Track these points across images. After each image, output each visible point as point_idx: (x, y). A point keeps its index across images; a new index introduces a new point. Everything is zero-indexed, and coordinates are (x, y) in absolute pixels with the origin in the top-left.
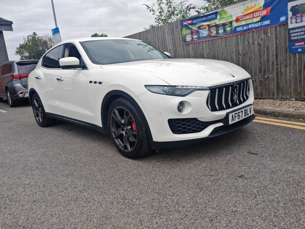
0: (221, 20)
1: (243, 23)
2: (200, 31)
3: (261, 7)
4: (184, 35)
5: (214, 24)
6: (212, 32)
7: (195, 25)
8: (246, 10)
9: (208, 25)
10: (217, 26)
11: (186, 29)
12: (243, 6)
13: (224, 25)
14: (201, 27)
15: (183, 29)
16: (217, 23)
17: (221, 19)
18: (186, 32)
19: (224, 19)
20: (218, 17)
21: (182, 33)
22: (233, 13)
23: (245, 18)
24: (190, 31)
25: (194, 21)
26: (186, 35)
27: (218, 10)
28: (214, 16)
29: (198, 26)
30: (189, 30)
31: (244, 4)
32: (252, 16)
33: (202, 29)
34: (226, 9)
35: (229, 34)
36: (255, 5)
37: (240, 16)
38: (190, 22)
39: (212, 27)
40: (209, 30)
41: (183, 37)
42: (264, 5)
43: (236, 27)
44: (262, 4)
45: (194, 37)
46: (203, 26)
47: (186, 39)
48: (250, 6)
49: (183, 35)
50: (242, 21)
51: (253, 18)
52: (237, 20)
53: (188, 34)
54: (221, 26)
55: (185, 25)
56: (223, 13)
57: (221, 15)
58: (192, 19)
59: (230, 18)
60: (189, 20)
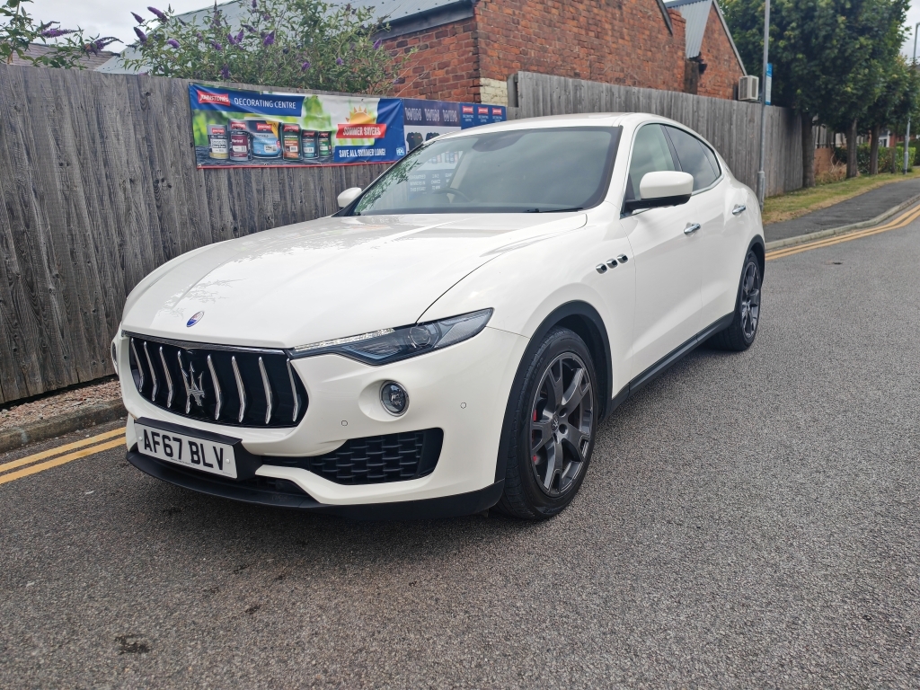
0: (310, 122)
1: (349, 142)
2: (255, 134)
3: (374, 120)
4: (201, 135)
5: (296, 128)
6: (288, 147)
7: (239, 114)
8: (353, 116)
9: (280, 124)
10: (301, 134)
11: (208, 119)
12: (347, 104)
13: (317, 135)
14: (259, 127)
15: (199, 114)
16: (303, 128)
17: (309, 118)
18: (208, 127)
19: (315, 122)
20: (304, 112)
21: (195, 128)
22: (332, 115)
23: (351, 133)
24: (221, 126)
25: (238, 102)
26: (209, 137)
27: (306, 95)
28: (292, 105)
29: (248, 118)
30: (219, 122)
31: (350, 102)
32: (361, 132)
33: (261, 131)
34: (323, 98)
35: (326, 161)
36: (365, 111)
37: (347, 126)
38: (224, 99)
39: (288, 132)
40: (280, 140)
41: (197, 142)
42: (379, 116)
43: (339, 148)
44: (376, 114)
45: (238, 149)
46: (264, 122)
47: (211, 150)
48: (358, 110)
49: (196, 135)
50: (346, 137)
51: (363, 136)
52: (341, 133)
53: (216, 137)
54: (311, 137)
55: (207, 104)
56: (313, 105)
57: (309, 109)
58: (232, 94)
59: (327, 123)
60: (222, 91)
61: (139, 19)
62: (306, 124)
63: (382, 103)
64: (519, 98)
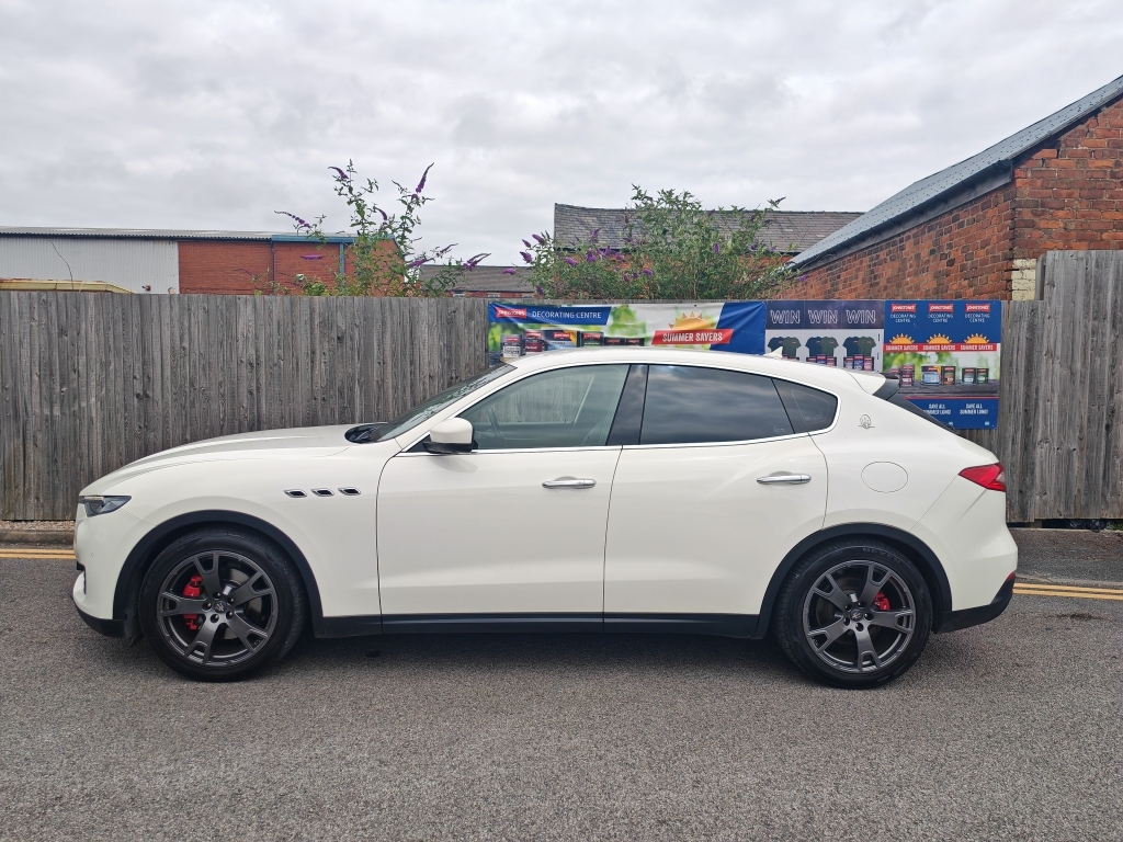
0: (617, 330)
2: (551, 342)
3: (712, 325)
4: (495, 343)
5: (598, 336)
7: (535, 325)
8: (680, 322)
9: (578, 333)
10: (604, 341)
11: (504, 329)
12: (673, 311)
13: (623, 343)
14: (557, 335)
15: (495, 326)
16: (605, 335)
17: (614, 326)
18: (502, 337)
19: (624, 330)
20: (610, 321)
21: (490, 337)
22: (648, 322)
23: (675, 339)
24: (516, 335)
25: (535, 315)
26: (503, 344)
27: (613, 306)
28: (598, 315)
29: (544, 328)
30: (514, 332)
31: (676, 308)
32: (691, 338)
33: (558, 339)
34: (632, 307)
36: (700, 316)
37: (667, 332)
38: (522, 313)
39: (588, 339)
41: (491, 348)
42: (720, 322)
44: (717, 319)
46: (562, 331)
47: (502, 355)
48: (688, 316)
49: (491, 343)
50: (667, 343)
51: (695, 342)
52: (658, 339)
53: (510, 344)
54: (616, 344)
55: (504, 318)
56: (623, 314)
57: (616, 318)
58: (530, 308)
59: (640, 330)
60: (519, 307)
61: (528, 244)
62: (612, 331)
63: (727, 308)
64: (1046, 288)
